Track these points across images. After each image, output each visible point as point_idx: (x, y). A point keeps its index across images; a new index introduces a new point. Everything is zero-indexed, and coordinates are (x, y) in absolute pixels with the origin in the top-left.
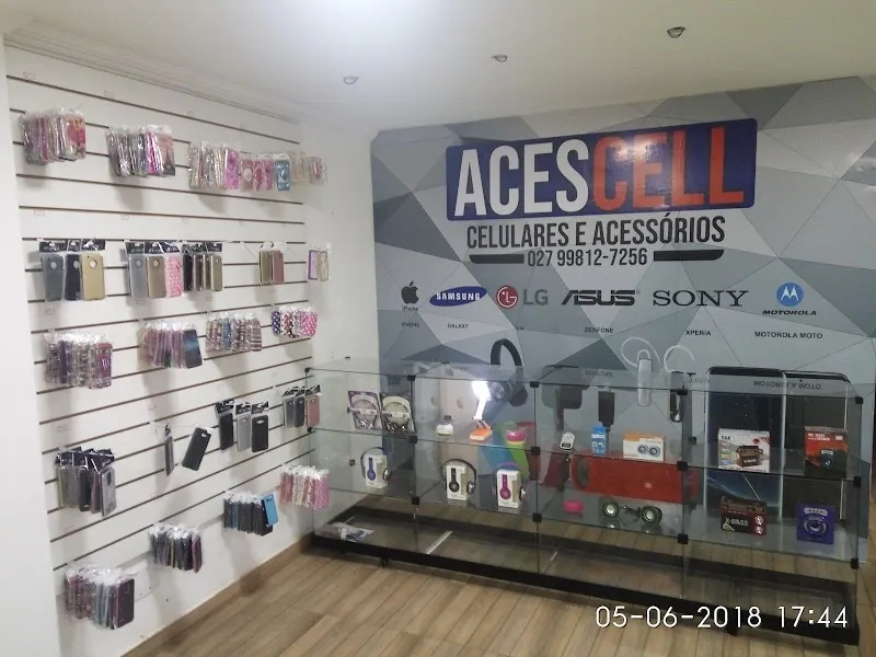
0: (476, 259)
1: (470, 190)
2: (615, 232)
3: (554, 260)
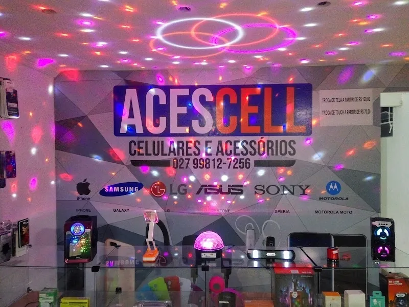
0: (135, 163)
1: (131, 116)
2: (230, 148)
3: (191, 165)
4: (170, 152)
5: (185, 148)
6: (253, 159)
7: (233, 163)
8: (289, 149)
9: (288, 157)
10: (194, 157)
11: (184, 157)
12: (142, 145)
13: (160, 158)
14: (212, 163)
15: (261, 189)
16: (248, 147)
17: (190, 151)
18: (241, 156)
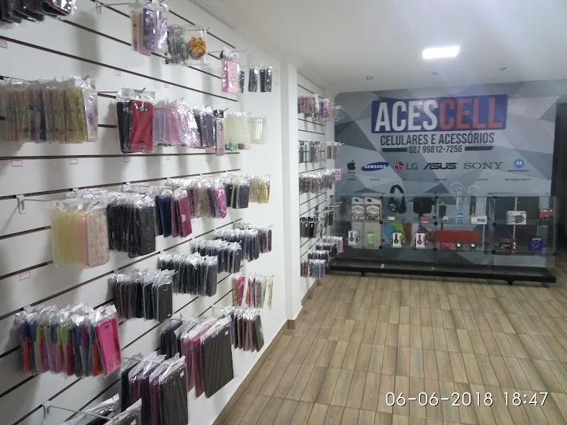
0: (384, 150)
1: (383, 120)
2: (449, 139)
3: (421, 150)
4: (408, 142)
5: (417, 140)
6: (464, 146)
7: (450, 149)
8: (489, 139)
9: (488, 144)
10: (423, 145)
11: (417, 146)
12: (389, 138)
13: (401, 146)
14: (435, 149)
15: (468, 166)
16: (461, 138)
17: (421, 142)
18: (456, 144)
